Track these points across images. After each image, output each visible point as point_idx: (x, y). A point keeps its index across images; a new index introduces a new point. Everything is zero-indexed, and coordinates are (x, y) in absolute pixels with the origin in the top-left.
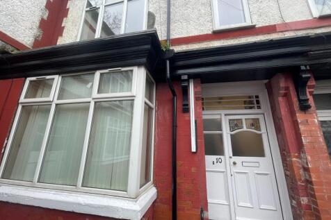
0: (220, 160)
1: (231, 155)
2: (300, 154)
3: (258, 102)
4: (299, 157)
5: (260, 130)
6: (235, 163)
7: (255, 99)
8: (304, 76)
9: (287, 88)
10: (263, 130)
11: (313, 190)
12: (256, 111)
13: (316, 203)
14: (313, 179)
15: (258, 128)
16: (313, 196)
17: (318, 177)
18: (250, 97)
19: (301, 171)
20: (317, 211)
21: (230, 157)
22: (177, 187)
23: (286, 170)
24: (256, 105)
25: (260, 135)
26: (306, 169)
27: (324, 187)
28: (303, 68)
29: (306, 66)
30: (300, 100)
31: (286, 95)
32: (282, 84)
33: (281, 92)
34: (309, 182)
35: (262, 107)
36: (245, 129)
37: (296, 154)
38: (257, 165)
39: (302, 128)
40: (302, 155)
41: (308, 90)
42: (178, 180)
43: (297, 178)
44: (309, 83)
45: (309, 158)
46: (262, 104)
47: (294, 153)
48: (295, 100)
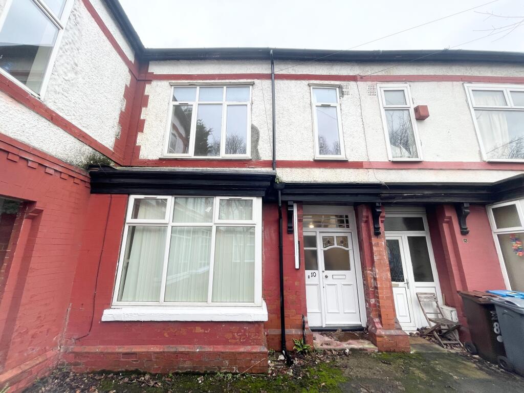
0: (314, 275)
1: (324, 269)
2: (372, 268)
3: (347, 222)
4: (372, 270)
5: (348, 247)
6: (326, 277)
7: (345, 219)
8: (378, 210)
9: (367, 217)
10: (350, 248)
11: (378, 293)
12: (346, 230)
13: (379, 302)
14: (378, 286)
15: (347, 246)
16: (378, 297)
17: (381, 284)
18: (341, 216)
19: (372, 280)
20: (379, 307)
21: (323, 272)
22: (285, 299)
23: (364, 280)
24: (345, 224)
25: (348, 251)
26: (375, 279)
27: (384, 290)
28: (377, 204)
29: (379, 203)
30: (375, 228)
31: (367, 222)
32: (364, 214)
33: (363, 219)
34: (376, 288)
35: (350, 226)
36: (336, 246)
37: (370, 268)
38: (344, 277)
39: (375, 249)
40: (373, 268)
41: (380, 219)
42: (285, 293)
43: (369, 285)
44: (381, 215)
45: (377, 270)
46: (350, 224)
47: (369, 268)
48: (372, 227)
